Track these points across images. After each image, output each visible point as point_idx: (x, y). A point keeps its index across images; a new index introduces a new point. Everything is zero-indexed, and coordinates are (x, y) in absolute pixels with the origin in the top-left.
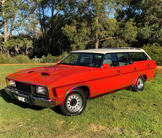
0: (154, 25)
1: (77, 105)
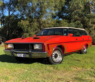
0: (77, 22)
1: (58, 58)
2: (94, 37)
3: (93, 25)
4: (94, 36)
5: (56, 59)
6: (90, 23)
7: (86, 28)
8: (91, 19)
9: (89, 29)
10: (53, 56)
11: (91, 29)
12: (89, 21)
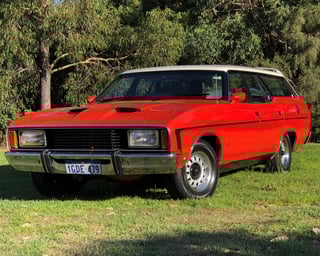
1: (201, 178)
2: (315, 104)
3: (311, 38)
4: (314, 98)
5: (196, 182)
6: (298, 28)
7: (277, 57)
8: (302, 10)
9: (291, 62)
10: (188, 170)
11: (300, 60)
12: (290, 19)
